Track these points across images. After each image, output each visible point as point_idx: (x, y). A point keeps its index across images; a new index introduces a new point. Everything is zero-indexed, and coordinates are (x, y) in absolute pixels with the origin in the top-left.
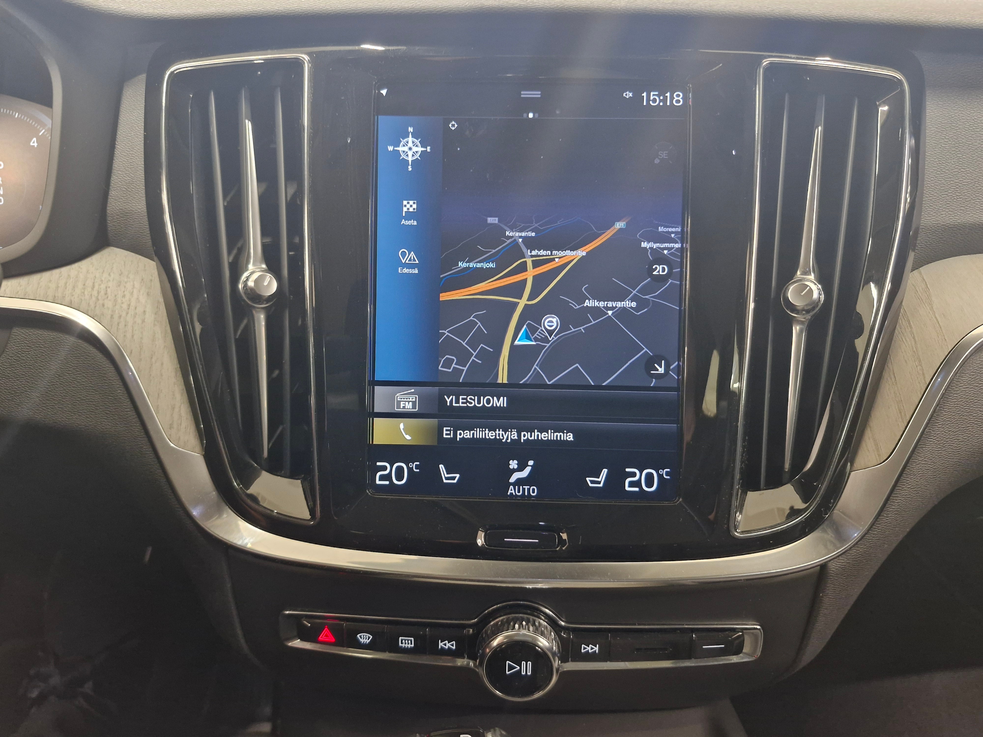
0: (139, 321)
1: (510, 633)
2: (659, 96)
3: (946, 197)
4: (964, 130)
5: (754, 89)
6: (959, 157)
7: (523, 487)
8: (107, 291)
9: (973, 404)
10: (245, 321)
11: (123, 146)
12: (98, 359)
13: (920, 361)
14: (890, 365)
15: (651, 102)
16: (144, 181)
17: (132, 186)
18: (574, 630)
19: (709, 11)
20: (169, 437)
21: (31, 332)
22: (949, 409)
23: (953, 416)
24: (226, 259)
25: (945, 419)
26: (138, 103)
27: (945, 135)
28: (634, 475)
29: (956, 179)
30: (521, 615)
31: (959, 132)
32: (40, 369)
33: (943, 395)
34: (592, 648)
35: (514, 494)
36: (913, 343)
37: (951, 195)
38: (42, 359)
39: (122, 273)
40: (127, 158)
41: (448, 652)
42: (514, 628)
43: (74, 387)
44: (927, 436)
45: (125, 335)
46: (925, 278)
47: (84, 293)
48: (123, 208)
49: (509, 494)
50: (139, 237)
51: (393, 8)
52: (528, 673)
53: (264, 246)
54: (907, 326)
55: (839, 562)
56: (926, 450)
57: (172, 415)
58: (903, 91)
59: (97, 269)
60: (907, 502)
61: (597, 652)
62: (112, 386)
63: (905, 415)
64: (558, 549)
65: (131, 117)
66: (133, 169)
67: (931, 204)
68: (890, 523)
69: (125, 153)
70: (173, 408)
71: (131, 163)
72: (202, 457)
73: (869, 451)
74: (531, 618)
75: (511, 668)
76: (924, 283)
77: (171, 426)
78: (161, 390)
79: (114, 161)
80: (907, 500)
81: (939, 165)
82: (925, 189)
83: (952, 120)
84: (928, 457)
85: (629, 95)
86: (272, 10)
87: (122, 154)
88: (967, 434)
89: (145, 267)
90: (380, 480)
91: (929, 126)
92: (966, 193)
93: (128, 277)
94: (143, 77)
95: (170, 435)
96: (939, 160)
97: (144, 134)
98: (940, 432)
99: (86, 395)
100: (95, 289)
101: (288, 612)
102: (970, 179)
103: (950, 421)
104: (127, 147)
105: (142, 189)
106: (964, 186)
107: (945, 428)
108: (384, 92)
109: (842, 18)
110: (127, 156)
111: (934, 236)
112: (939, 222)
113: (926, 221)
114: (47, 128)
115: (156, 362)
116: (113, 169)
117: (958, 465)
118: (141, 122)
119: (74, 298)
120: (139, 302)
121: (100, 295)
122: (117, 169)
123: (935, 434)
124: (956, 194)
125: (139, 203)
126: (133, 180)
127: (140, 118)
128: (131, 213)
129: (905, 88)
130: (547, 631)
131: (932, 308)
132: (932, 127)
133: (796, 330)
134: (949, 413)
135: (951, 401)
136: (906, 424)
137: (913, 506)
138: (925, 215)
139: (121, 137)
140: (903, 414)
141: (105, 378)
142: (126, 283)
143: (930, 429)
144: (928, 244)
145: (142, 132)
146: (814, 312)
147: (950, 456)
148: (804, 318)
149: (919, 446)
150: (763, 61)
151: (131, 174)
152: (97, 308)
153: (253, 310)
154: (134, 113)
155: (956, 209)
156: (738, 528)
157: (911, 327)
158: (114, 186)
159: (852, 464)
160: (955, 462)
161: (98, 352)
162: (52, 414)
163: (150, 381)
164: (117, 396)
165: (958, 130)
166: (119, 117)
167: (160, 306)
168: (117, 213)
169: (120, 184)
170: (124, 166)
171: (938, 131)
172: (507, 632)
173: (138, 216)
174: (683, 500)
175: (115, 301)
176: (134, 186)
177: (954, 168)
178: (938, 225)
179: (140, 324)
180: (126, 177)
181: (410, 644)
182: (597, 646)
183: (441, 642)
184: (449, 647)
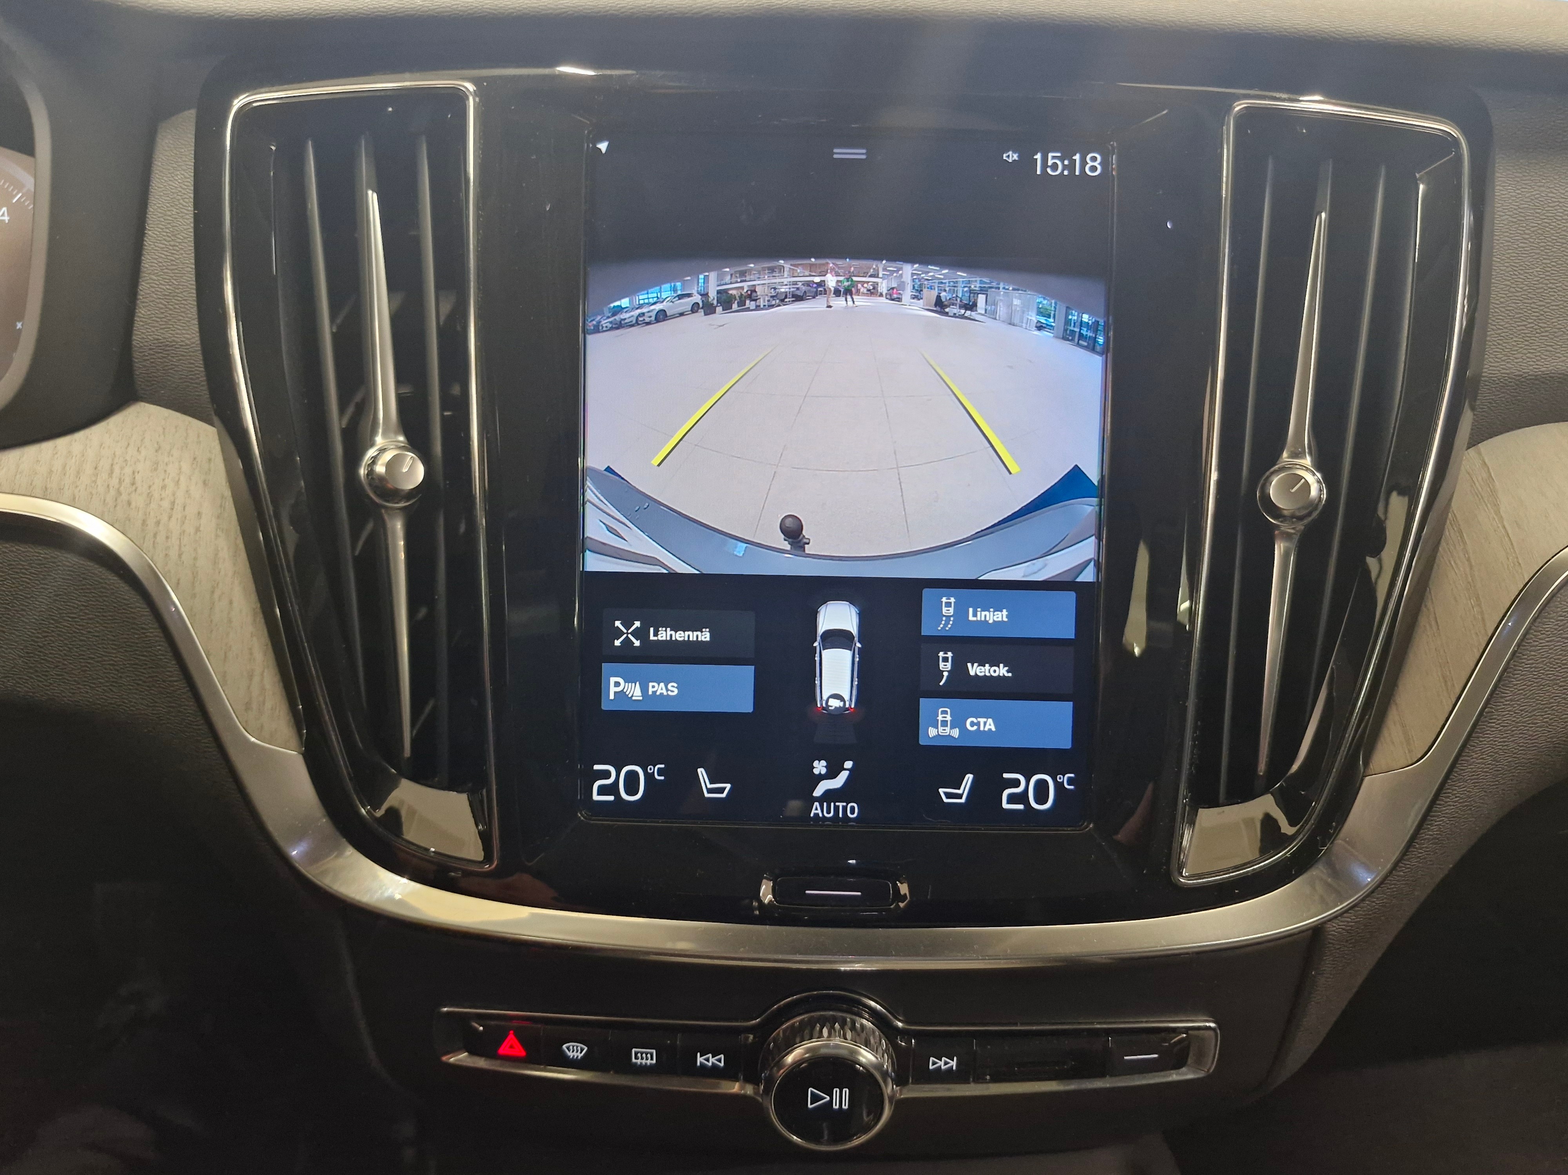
0: (190, 530)
1: (814, 1043)
2: (1062, 159)
3: (1523, 330)
4: (1554, 220)
5: (1219, 151)
6: (1546, 264)
7: (835, 804)
8: (134, 478)
9: (1560, 667)
10: (370, 526)
11: (159, 232)
12: (121, 594)
13: (1478, 598)
14: (1429, 604)
15: (1049, 170)
16: (194, 291)
17: (175, 300)
18: (917, 1035)
19: (1146, 19)
20: (244, 724)
21: (6, 548)
22: (1521, 675)
23: (1528, 686)
24: (337, 423)
25: (1516, 692)
26: (184, 159)
27: (1525, 227)
28: (1016, 783)
29: (1540, 301)
30: (831, 1013)
31: (1546, 223)
32: (23, 610)
33: (1514, 653)
34: (946, 1063)
35: (821, 815)
36: (1468, 569)
37: (1532, 327)
38: (26, 594)
39: (160, 448)
40: (165, 253)
41: (714, 1072)
42: (821, 1035)
43: (81, 640)
44: (1487, 719)
45: (166, 555)
46: (1486, 461)
47: (95, 482)
48: (160, 338)
49: (812, 815)
50: (188, 386)
51: (619, 6)
52: (843, 1107)
53: (400, 399)
54: (1458, 540)
55: (1343, 922)
56: (1485, 741)
57: (249, 688)
58: (1459, 158)
59: (118, 442)
60: (1452, 824)
61: (954, 1068)
62: (145, 639)
63: (1453, 685)
64: (892, 907)
65: (170, 183)
66: (176, 271)
67: (1501, 342)
68: (1425, 858)
69: (161, 243)
70: (251, 677)
71: (172, 260)
72: (301, 756)
73: (1393, 743)
74: (849, 1018)
75: (815, 1098)
76: (1486, 469)
77: (248, 707)
78: (230, 647)
79: (143, 258)
80: (1452, 821)
81: (1513, 277)
82: (1490, 316)
83: (1537, 204)
84: (1487, 752)
86: (413, 6)
87: (156, 246)
88: (1548, 714)
89: (198, 436)
90: (599, 794)
91: (1499, 213)
92: (1556, 324)
93: (170, 454)
94: (191, 115)
95: (246, 722)
96: (1515, 268)
97: (195, 213)
98: (1507, 712)
99: (103, 653)
100: (114, 475)
101: (446, 1009)
102: (1562, 300)
103: (1524, 695)
104: (165, 234)
105: (192, 306)
106: (1552, 312)
107: (1516, 705)
108: (603, 146)
109: (1365, 35)
110: (165, 249)
111: (1503, 393)
112: (1512, 371)
113: (1491, 368)
114: (24, 190)
115: (220, 599)
116: (142, 270)
117: (1534, 764)
118: (189, 191)
119: (80, 491)
120: (189, 497)
121: (123, 485)
122: (149, 272)
123: (1499, 715)
124: (1540, 324)
125: (186, 328)
126: (177, 291)
127: (186, 183)
128: (173, 345)
129: (1463, 151)
130: (874, 1038)
131: (1497, 512)
132: (1503, 214)
133: (1279, 549)
134: (1522, 681)
135: (1527, 663)
136: (1454, 701)
137: (1461, 829)
138: (1490, 359)
139: (154, 217)
140: (1449, 684)
141: (134, 626)
142: (167, 464)
143: (1491, 708)
144: (1492, 406)
145: (190, 208)
146: (1310, 519)
147: (1522, 750)
148: (1293, 529)
149: (1474, 735)
150: (1235, 104)
151: (172, 281)
152: (118, 508)
153: (383, 511)
154: (177, 175)
155: (1539, 349)
156: (1184, 869)
157: (1465, 543)
158: (144, 300)
159: (1366, 764)
160: (1529, 759)
161: (121, 582)
162: (46, 686)
163: (211, 631)
164: (156, 655)
165: (1546, 220)
166: (151, 183)
167: (225, 503)
168: (151, 345)
169: (155, 296)
170: (160, 266)
171: (1513, 222)
172: (810, 1041)
173: (185, 350)
174: (1094, 826)
175: (150, 496)
176: (178, 300)
177: (1537, 283)
178: (1511, 376)
179: (192, 534)
180: (164, 285)
181: (650, 1059)
182: (955, 1058)
183: (701, 1056)
184: (713, 1063)
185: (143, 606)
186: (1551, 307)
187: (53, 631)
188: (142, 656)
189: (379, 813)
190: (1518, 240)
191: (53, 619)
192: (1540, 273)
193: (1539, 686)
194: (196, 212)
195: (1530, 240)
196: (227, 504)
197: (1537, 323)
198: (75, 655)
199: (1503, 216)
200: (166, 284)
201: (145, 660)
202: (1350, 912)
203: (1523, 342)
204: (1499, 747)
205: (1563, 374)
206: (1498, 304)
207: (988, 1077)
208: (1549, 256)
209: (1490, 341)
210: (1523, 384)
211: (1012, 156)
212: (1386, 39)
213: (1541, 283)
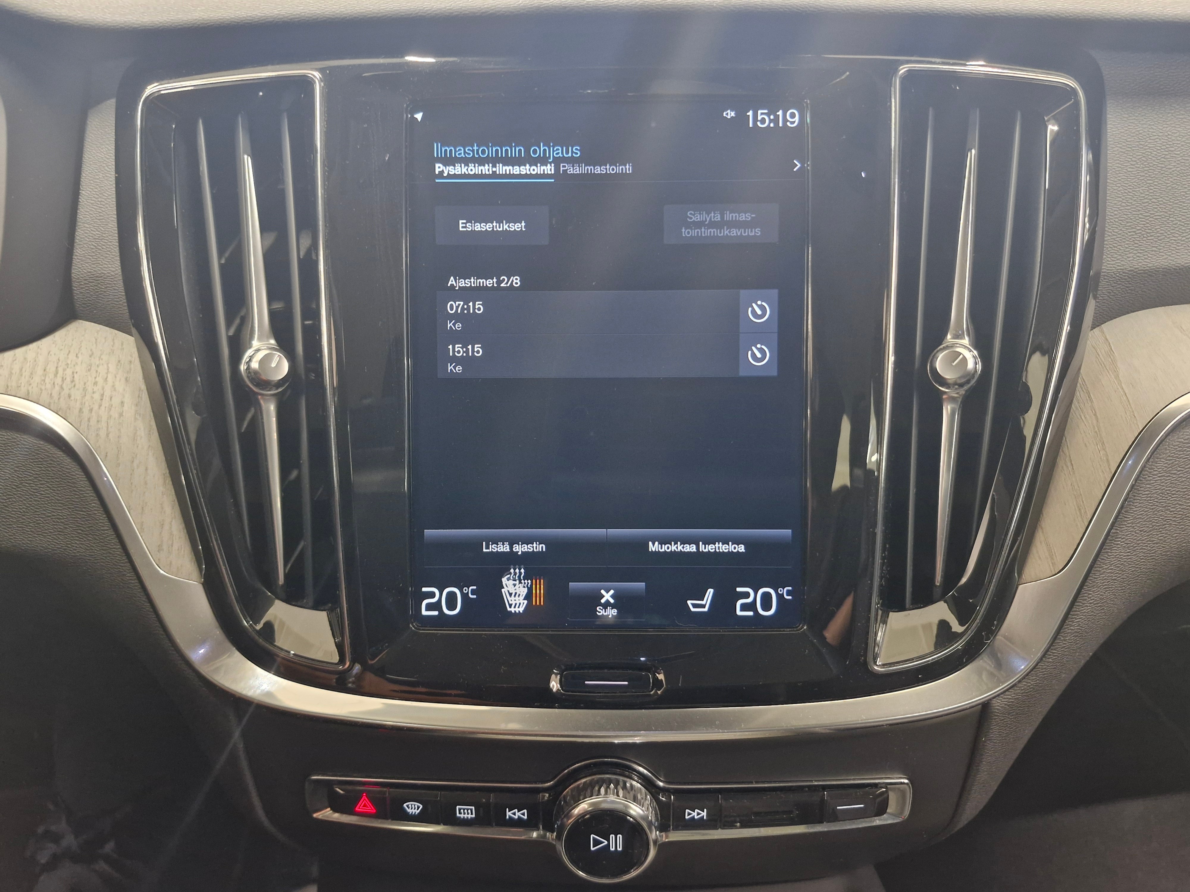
0: (115, 415)
1: (594, 800)
2: (768, 115)
3: (1133, 235)
4: (1155, 150)
5: (889, 104)
6: (1149, 183)
8: (73, 377)
9: (1170, 496)
10: (251, 412)
11: (90, 191)
12: (66, 464)
13: (1103, 444)
14: (1065, 450)
15: (758, 123)
16: (117, 235)
17: (103, 242)
18: (676, 792)
20: (158, 562)
22: (1140, 504)
23: (1145, 512)
24: (224, 333)
25: (1136, 517)
26: (107, 136)
27: (1132, 156)
28: (747, 595)
29: (1146, 212)
30: (608, 776)
31: (1149, 152)
33: (1133, 486)
34: (698, 814)
36: (1095, 422)
37: (1140, 233)
39: (93, 354)
40: (95, 207)
41: (519, 823)
42: (599, 793)
43: (36, 501)
44: (1114, 538)
45: (97, 434)
46: (1108, 337)
47: (44, 381)
48: (92, 271)
50: (114, 307)
51: (425, 9)
52: (618, 849)
53: (272, 312)
54: (1087, 400)
55: (1005, 699)
56: (1112, 555)
57: (161, 534)
58: (1077, 103)
59: (61, 349)
60: (1089, 620)
61: (705, 817)
62: (83, 499)
63: (1086, 512)
64: (652, 693)
65: (98, 154)
66: (103, 221)
67: (1115, 245)
68: (1068, 648)
69: (91, 200)
70: (162, 525)
71: (100, 213)
72: (200, 586)
73: (1040, 558)
74: (621, 779)
75: (596, 843)
76: (1108, 344)
77: (160, 548)
78: (146, 503)
79: (78, 211)
80: (1089, 618)
81: (1124, 194)
83: (1140, 138)
84: (1114, 564)
85: (731, 114)
86: (271, 15)
87: (88, 202)
88: (1163, 533)
89: (122, 344)
90: (426, 610)
91: (1111, 146)
92: (1159, 230)
93: (100, 359)
94: (112, 103)
95: (159, 560)
96: (1125, 188)
97: (116, 177)
98: (1129, 533)
99: (52, 510)
100: (58, 375)
101: (316, 777)
102: (1163, 212)
103: (1142, 519)
104: (94, 193)
105: (115, 246)
106: (1156, 221)
107: (1136, 527)
108: (419, 116)
110: (95, 204)
111: (1119, 284)
112: (1125, 267)
113: (1108, 266)
115: (138, 467)
116: (78, 221)
117: (1153, 573)
118: (111, 160)
119: (32, 388)
120: (115, 390)
121: (65, 383)
122: (83, 222)
123: (1123, 535)
124: (1146, 231)
125: (112, 263)
126: (104, 235)
127: (109, 155)
128: (102, 276)
129: (1080, 98)
130: (641, 795)
131: (1117, 377)
132: (1114, 146)
133: (947, 410)
134: (1140, 508)
135: (1143, 494)
136: (1086, 524)
137: (1096, 625)
138: (1108, 259)
139: (86, 180)
140: (1083, 511)
141: (75, 489)
142: (98, 366)
143: (1116, 529)
144: (1111, 295)
145: (112, 173)
146: (969, 386)
147: (1143, 562)
148: (957, 393)
149: (1103, 551)
150: (901, 67)
151: (100, 228)
152: (61, 399)
153: (260, 397)
154: (102, 149)
155: (1146, 250)
156: (878, 659)
157: (1092, 402)
158: (80, 243)
159: (1020, 574)
160: (1149, 569)
161: (65, 456)
162: (10, 535)
163: (132, 492)
164: (91, 510)
165: (1148, 150)
166: (84, 155)
167: (142, 394)
168: (85, 277)
169: (88, 240)
170: (91, 217)
171: (1122, 152)
172: (590, 798)
173: (111, 280)
174: (808, 627)
175: (85, 390)
176: (105, 242)
177: (1143, 198)
178: (1124, 271)
179: (116, 418)
180: (94, 231)
181: (470, 813)
182: (705, 810)
183: (509, 811)
184: (519, 816)
185: (81, 473)
186: (1155, 217)
187: (15, 494)
188: (81, 511)
189: (259, 627)
190: (1126, 166)
191: (14, 485)
192: (1145, 191)
193: (1154, 512)
194: (117, 175)
195: (1136, 165)
196: (143, 394)
197: (1144, 230)
198: (31, 512)
199: (1114, 148)
200: (95, 230)
201: (83, 515)
202: (1010, 690)
203: (1133, 244)
204: (1124, 560)
205: (1166, 268)
206: (1112, 216)
207: (738, 824)
208: (1152, 177)
209: (1107, 245)
210: (1135, 277)
211: (730, 114)
212: (1016, 13)
213: (1146, 199)
